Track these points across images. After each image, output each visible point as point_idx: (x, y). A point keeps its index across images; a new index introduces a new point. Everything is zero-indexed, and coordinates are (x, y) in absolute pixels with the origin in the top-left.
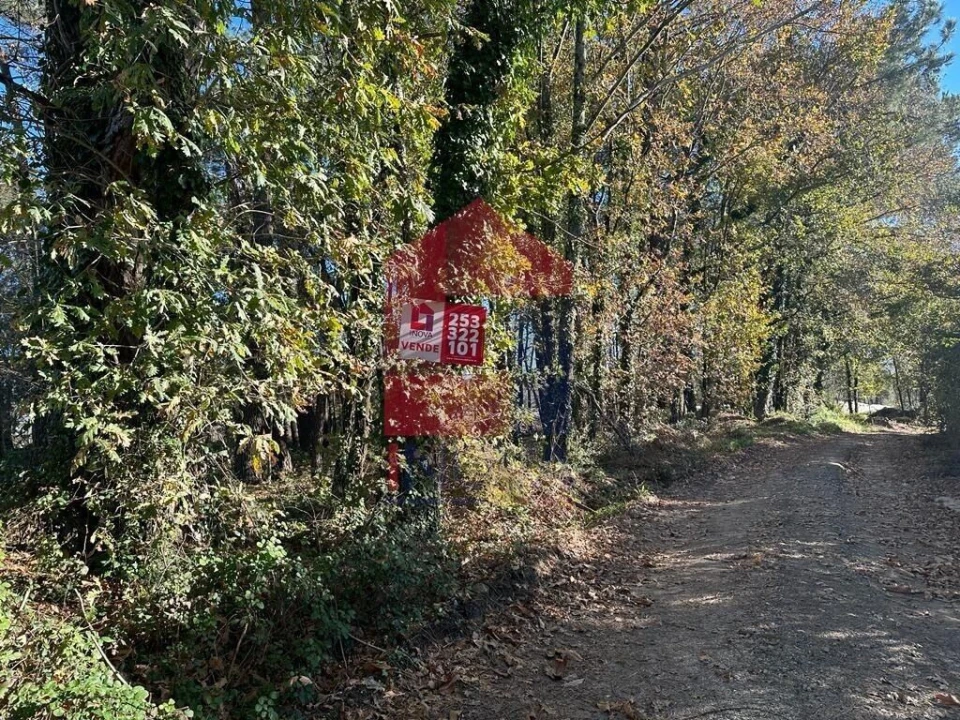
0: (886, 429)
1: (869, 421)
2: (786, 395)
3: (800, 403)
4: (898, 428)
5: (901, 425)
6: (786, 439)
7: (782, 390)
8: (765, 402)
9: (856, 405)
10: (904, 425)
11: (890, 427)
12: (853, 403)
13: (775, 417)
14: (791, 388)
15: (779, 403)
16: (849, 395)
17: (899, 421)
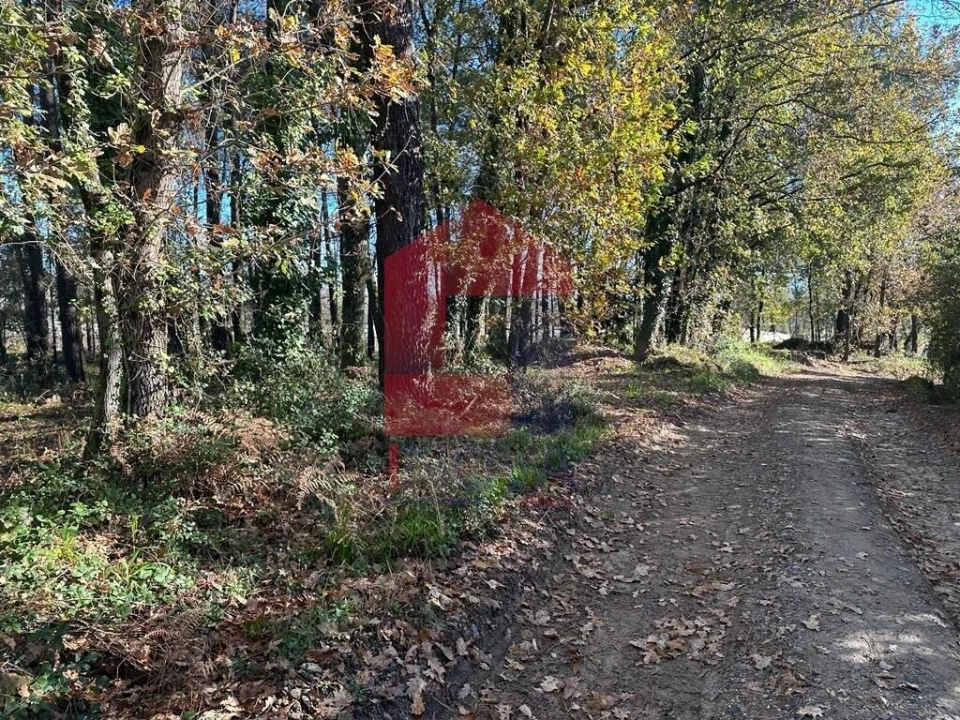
0: (806, 368)
1: (788, 357)
2: (686, 318)
3: (706, 330)
4: (819, 366)
5: (822, 362)
7: (681, 310)
8: (653, 329)
9: (759, 333)
10: (825, 362)
12: (755, 330)
13: (667, 355)
14: (694, 306)
15: (674, 332)
16: (752, 322)
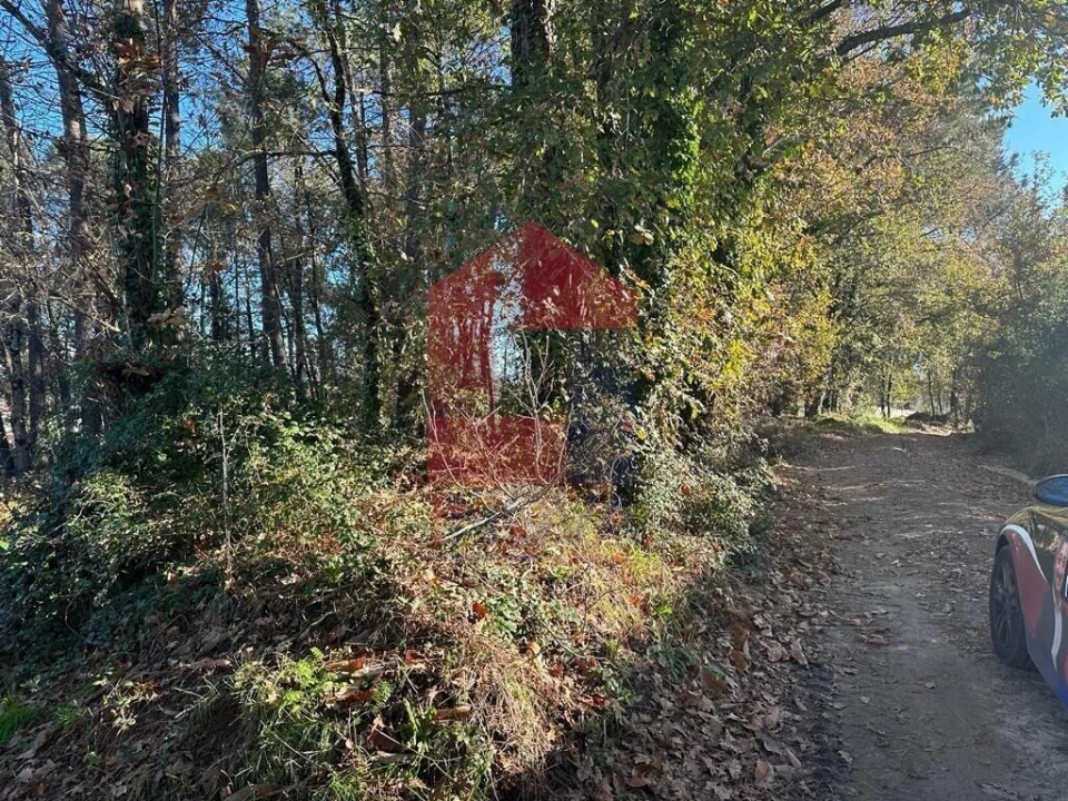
0: (919, 431)
1: (905, 424)
2: (837, 397)
4: (930, 430)
5: (934, 428)
6: (844, 436)
9: (889, 409)
10: (937, 428)
11: (923, 429)
12: (886, 408)
13: (827, 417)
16: (883, 400)
17: (931, 425)
